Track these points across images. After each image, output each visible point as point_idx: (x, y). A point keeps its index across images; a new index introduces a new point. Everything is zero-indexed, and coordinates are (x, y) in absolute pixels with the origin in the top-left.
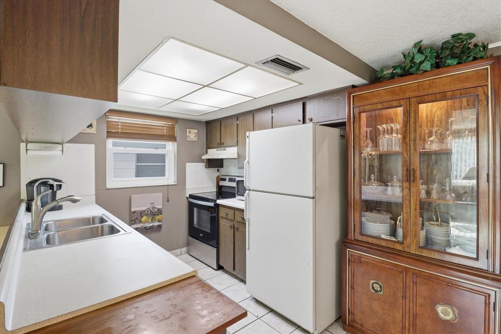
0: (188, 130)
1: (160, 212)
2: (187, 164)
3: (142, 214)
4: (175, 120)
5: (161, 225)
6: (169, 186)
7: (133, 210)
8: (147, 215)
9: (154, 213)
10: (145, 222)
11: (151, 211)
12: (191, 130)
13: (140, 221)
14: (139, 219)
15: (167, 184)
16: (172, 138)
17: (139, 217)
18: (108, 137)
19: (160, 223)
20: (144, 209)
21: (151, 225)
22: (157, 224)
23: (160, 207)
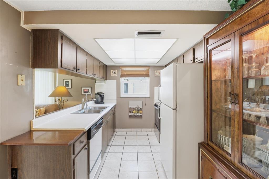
0: (155, 71)
1: (141, 109)
2: (155, 88)
3: (133, 109)
4: (149, 66)
5: (142, 116)
6: (146, 98)
7: (130, 107)
8: (135, 110)
9: (138, 110)
10: (135, 113)
11: (137, 108)
12: (157, 71)
13: (133, 112)
14: (132, 111)
15: (145, 97)
16: (147, 75)
17: (132, 110)
18: (121, 77)
19: (142, 115)
20: (134, 107)
21: (137, 115)
22: (140, 115)
23: (141, 107)
